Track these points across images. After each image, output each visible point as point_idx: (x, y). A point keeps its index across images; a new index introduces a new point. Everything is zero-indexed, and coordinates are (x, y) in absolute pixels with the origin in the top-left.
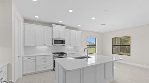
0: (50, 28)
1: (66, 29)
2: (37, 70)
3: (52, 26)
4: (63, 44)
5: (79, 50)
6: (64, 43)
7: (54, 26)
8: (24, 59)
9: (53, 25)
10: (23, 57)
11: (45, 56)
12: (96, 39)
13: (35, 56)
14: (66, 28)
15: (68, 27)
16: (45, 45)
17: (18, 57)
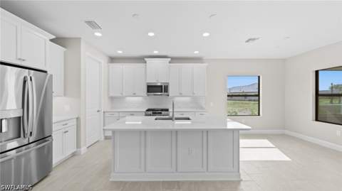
0: (142, 65)
1: (171, 64)
3: (146, 62)
4: (163, 93)
5: (204, 106)
6: (166, 91)
7: (148, 62)
8: (107, 115)
9: (146, 59)
10: (104, 112)
11: (132, 113)
12: (259, 77)
13: (119, 112)
14: (170, 62)
15: (174, 60)
17: (98, 111)
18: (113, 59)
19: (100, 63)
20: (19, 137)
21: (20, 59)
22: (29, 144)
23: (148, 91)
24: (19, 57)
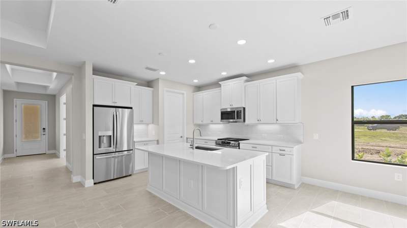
0: (218, 90)
3: (220, 86)
4: (236, 120)
6: (239, 117)
9: (220, 83)
10: (187, 138)
14: (246, 81)
17: (181, 137)
18: (199, 88)
19: (183, 94)
20: (111, 147)
21: (113, 102)
22: (116, 152)
23: (222, 118)
24: (114, 101)
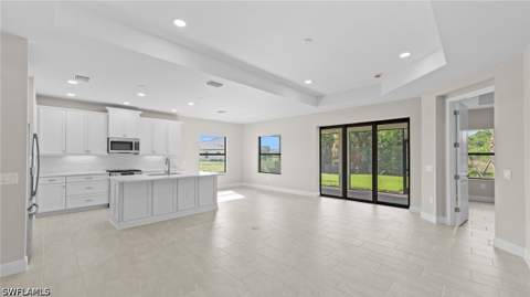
0: (102, 115)
1: (143, 118)
2: (70, 206)
4: (133, 151)
6: (137, 148)
7: (110, 112)
11: (89, 177)
13: (66, 176)
14: (141, 116)
15: (146, 113)
16: (88, 153)
23: (109, 148)
